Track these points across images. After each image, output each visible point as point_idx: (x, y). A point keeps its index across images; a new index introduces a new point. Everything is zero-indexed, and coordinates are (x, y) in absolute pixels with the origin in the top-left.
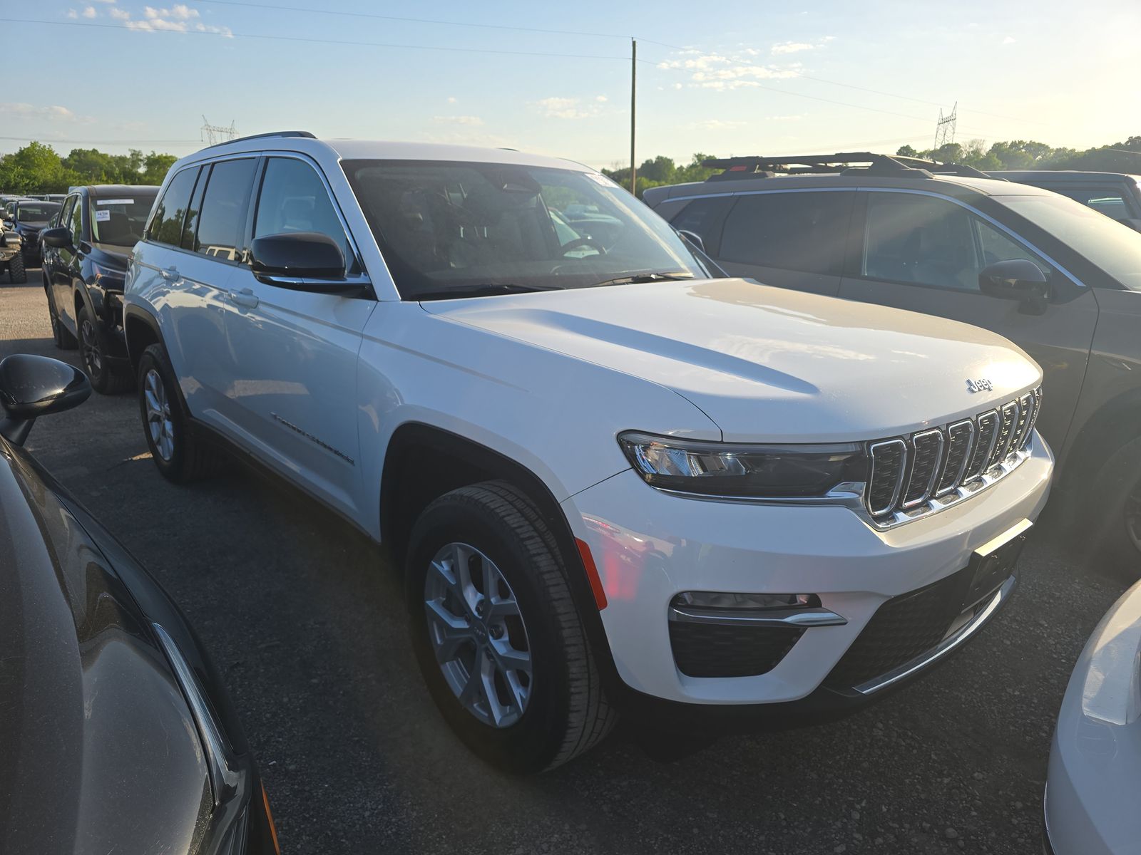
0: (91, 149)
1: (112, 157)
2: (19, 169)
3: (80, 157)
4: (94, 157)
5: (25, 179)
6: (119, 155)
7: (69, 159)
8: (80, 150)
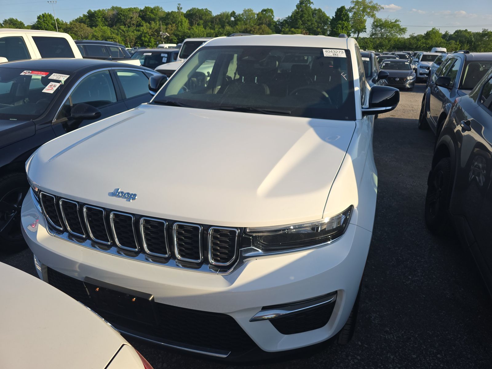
0: (464, 30)
1: (473, 33)
2: (424, 41)
3: (458, 34)
4: (465, 33)
5: (424, 44)
6: (476, 32)
7: (453, 35)
8: (460, 30)
